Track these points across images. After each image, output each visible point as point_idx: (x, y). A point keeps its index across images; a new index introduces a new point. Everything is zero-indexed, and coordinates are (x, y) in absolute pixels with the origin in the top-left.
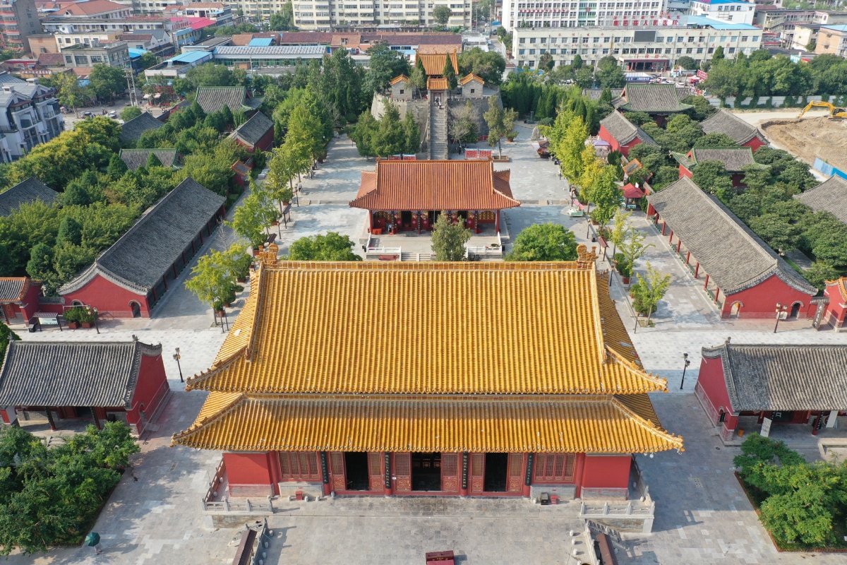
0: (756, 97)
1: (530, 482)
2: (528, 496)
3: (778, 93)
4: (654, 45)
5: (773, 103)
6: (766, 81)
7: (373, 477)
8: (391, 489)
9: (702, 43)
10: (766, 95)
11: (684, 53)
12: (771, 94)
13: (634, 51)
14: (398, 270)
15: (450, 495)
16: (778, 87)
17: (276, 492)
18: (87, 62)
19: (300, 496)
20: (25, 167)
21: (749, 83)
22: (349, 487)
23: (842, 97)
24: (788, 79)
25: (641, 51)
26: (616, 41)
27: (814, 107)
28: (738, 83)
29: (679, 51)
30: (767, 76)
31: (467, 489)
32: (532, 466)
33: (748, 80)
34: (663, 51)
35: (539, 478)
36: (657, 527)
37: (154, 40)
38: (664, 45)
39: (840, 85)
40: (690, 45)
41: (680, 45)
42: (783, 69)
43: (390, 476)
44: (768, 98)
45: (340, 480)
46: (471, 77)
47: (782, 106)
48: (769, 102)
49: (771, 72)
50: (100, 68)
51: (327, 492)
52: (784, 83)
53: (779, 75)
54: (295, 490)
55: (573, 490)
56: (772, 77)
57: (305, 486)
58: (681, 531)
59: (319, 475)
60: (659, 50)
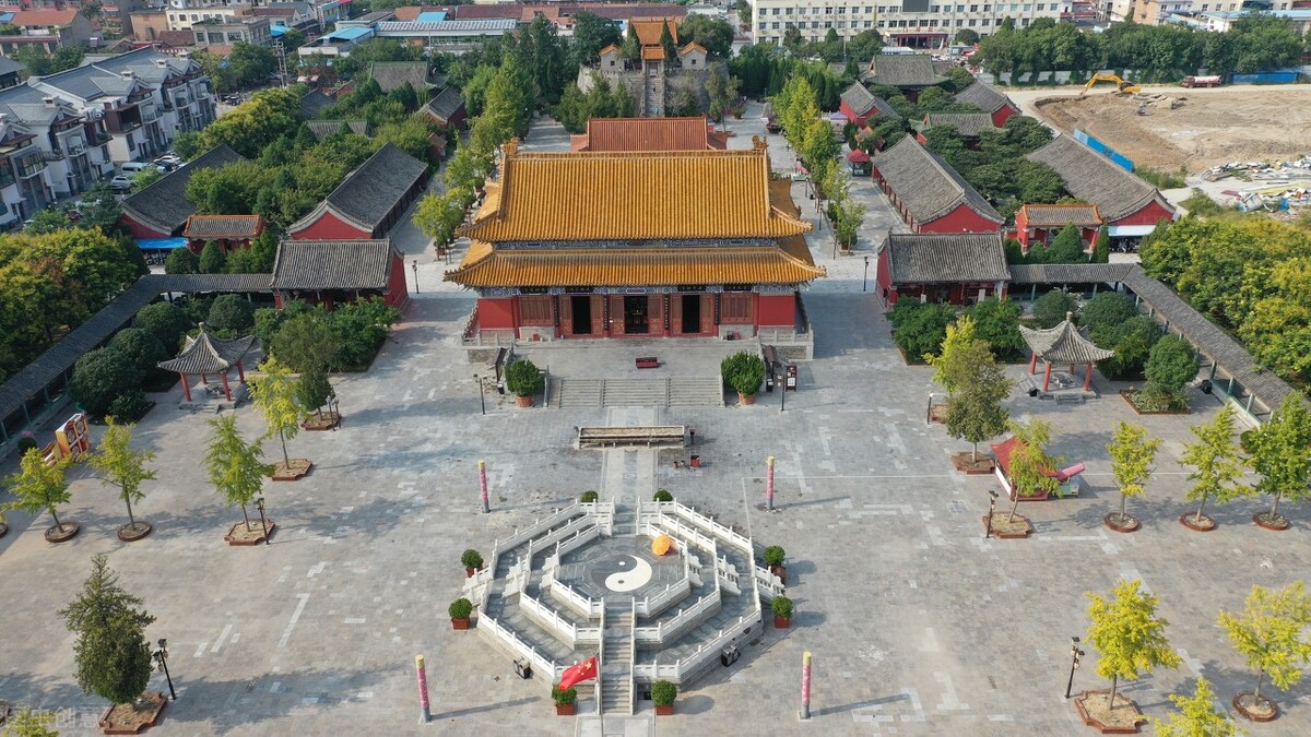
0: (1036, 73)
1: (718, 322)
2: (717, 335)
3: (1062, 67)
4: (929, 16)
5: (1057, 79)
6: (1045, 53)
7: (594, 321)
8: (609, 331)
9: (987, 13)
10: (1048, 70)
11: (966, 25)
12: (1053, 68)
13: (903, 23)
14: (612, 158)
15: (655, 336)
16: (1060, 59)
17: (517, 336)
18: (223, 40)
19: (536, 338)
20: (216, 134)
21: (1026, 54)
22: (574, 333)
23: (1138, 72)
24: (1070, 49)
25: (912, 23)
26: (880, 11)
27: (1099, 83)
28: (1013, 55)
29: (960, 22)
30: (1045, 46)
31: (668, 331)
32: (719, 308)
33: (1023, 51)
34: (940, 24)
35: (725, 320)
36: (816, 355)
37: (296, 15)
38: (941, 16)
39: (1134, 56)
40: (973, 15)
41: (960, 16)
42: (1065, 37)
43: (608, 320)
44: (1050, 73)
45: (568, 324)
46: (692, 45)
47: (1067, 83)
48: (1052, 77)
49: (1051, 41)
50: (243, 46)
51: (558, 335)
52: (1066, 55)
53: (1060, 45)
54: (533, 332)
55: (751, 327)
56: (1051, 49)
57: (540, 331)
58: (837, 358)
59: (552, 320)
60: (934, 23)
